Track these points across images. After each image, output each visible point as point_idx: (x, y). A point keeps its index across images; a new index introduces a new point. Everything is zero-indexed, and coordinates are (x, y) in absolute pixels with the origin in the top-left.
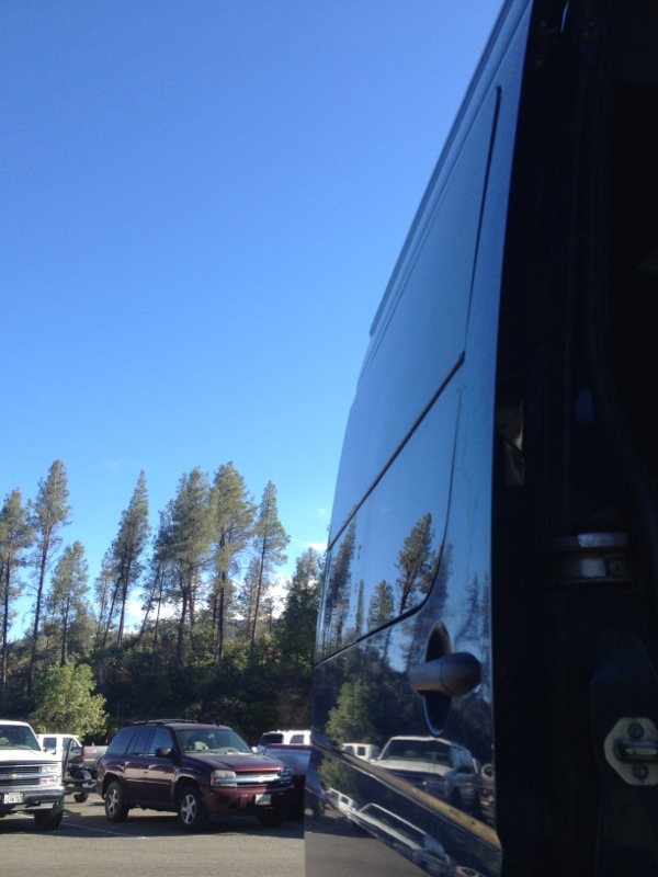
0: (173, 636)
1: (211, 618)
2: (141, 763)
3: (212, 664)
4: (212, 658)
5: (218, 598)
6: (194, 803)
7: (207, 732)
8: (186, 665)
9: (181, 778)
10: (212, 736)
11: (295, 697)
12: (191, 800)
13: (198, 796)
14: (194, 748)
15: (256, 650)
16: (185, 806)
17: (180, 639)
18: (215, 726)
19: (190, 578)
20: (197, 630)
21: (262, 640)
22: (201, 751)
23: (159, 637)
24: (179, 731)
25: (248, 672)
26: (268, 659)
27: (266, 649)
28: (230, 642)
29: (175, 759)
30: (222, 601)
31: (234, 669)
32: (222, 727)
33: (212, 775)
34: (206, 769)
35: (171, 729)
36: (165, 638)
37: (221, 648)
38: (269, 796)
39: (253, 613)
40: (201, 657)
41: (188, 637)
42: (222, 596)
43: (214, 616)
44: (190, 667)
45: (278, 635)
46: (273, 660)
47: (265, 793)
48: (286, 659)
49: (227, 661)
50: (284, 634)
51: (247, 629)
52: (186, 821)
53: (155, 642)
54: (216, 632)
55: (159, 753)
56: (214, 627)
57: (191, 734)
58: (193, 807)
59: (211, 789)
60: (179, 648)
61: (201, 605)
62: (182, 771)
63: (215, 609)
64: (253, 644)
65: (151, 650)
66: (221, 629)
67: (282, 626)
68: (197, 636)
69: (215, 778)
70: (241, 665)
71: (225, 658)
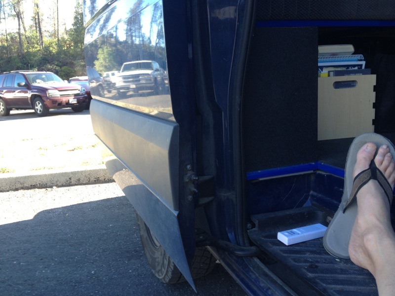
0: (16, 37)
1: (35, 28)
2: (11, 90)
3: (39, 50)
4: (39, 47)
5: (37, 17)
6: (41, 104)
7: (41, 74)
8: (26, 51)
9: (32, 95)
10: (44, 76)
11: (83, 63)
12: (39, 103)
13: (43, 102)
14: (36, 82)
15: (60, 43)
16: (37, 106)
17: (20, 38)
18: (44, 72)
19: (19, 7)
20: (28, 34)
21: (63, 38)
22: (39, 83)
23: (9, 37)
24: (27, 75)
25: (58, 53)
26: (67, 47)
27: (65, 43)
28: (47, 40)
29: (28, 87)
30: (39, 19)
31: (50, 52)
32: (48, 72)
33: (47, 92)
34: (44, 90)
35: (24, 75)
36: (12, 38)
37: (42, 43)
38: (76, 100)
39: (56, 25)
40: (33, 47)
41: (24, 37)
43: (36, 27)
44: (28, 52)
45: (70, 35)
46: (70, 47)
47: (74, 98)
48: (76, 46)
49: (47, 49)
50: (74, 35)
51: (55, 34)
52: (39, 112)
53: (7, 40)
54: (38, 34)
55: (19, 85)
56: (37, 32)
57: (34, 76)
58: (41, 106)
59: (48, 98)
60: (21, 43)
62: (32, 92)
63: (36, 23)
64: (58, 40)
65: (6, 44)
66: (41, 33)
67: (72, 31)
68: (29, 37)
69: (49, 94)
70: (54, 50)
71: (45, 47)
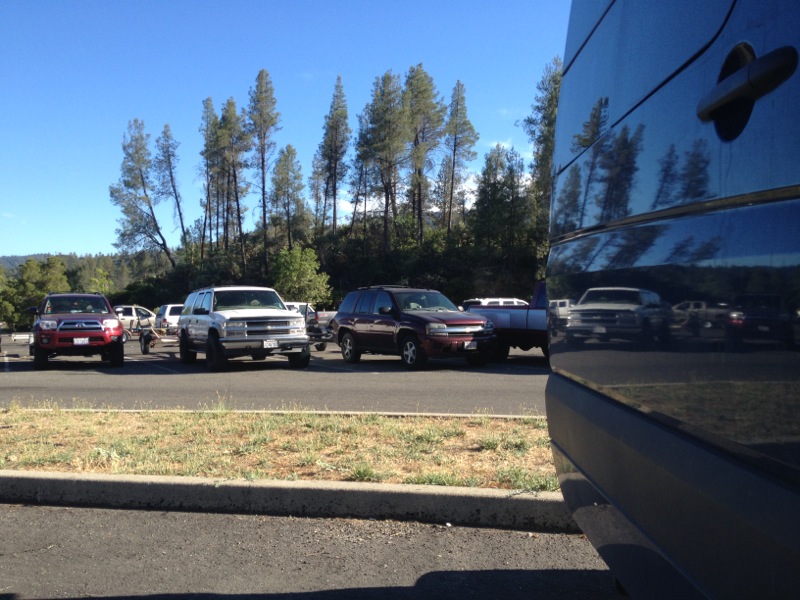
0: (379, 226)
1: (411, 210)
2: (367, 319)
3: (415, 248)
4: (413, 243)
5: (416, 192)
6: (413, 348)
7: (420, 294)
8: (392, 249)
9: (401, 330)
10: (424, 298)
11: (488, 273)
12: (411, 346)
13: (417, 343)
14: (409, 307)
15: (453, 236)
16: (407, 350)
17: (386, 227)
18: (425, 290)
19: (389, 175)
20: (400, 220)
21: (457, 228)
22: (415, 309)
23: (367, 226)
24: (396, 293)
25: (447, 254)
26: (463, 243)
27: (461, 235)
28: (429, 230)
29: (396, 315)
30: (419, 194)
31: (434, 251)
32: (431, 291)
33: (427, 327)
34: (422, 323)
35: (390, 293)
36: (372, 227)
37: (421, 235)
38: (475, 343)
39: (447, 205)
40: (405, 242)
41: (392, 225)
42: (420, 190)
43: (414, 208)
44: (396, 250)
45: (470, 222)
46: (468, 243)
47: (472, 341)
48: (479, 242)
49: (428, 245)
50: (477, 221)
51: (442, 219)
52: (409, 361)
53: (365, 230)
54: (416, 221)
55: (381, 310)
56: (414, 217)
57: (407, 296)
58: (414, 351)
59: (427, 337)
60: (386, 236)
61: (401, 200)
62: (401, 324)
63: (414, 202)
64: (449, 230)
65: (362, 237)
66: (420, 218)
67: (474, 215)
68: (400, 226)
69: (430, 329)
70: (440, 248)
71: (426, 243)
